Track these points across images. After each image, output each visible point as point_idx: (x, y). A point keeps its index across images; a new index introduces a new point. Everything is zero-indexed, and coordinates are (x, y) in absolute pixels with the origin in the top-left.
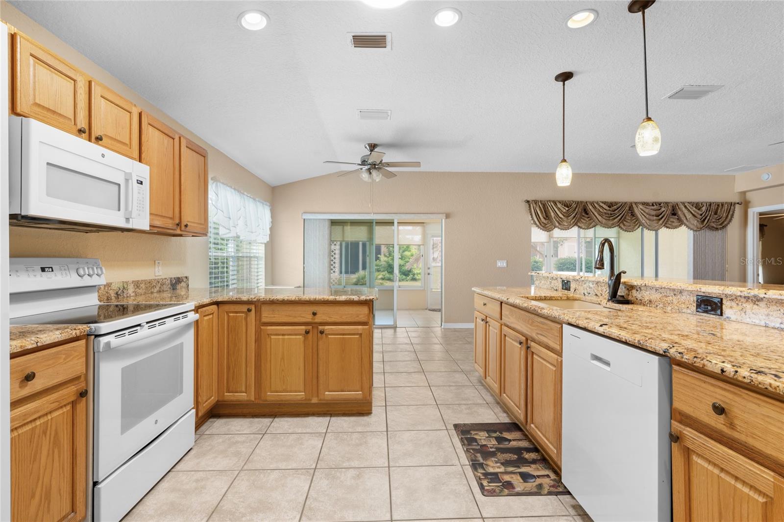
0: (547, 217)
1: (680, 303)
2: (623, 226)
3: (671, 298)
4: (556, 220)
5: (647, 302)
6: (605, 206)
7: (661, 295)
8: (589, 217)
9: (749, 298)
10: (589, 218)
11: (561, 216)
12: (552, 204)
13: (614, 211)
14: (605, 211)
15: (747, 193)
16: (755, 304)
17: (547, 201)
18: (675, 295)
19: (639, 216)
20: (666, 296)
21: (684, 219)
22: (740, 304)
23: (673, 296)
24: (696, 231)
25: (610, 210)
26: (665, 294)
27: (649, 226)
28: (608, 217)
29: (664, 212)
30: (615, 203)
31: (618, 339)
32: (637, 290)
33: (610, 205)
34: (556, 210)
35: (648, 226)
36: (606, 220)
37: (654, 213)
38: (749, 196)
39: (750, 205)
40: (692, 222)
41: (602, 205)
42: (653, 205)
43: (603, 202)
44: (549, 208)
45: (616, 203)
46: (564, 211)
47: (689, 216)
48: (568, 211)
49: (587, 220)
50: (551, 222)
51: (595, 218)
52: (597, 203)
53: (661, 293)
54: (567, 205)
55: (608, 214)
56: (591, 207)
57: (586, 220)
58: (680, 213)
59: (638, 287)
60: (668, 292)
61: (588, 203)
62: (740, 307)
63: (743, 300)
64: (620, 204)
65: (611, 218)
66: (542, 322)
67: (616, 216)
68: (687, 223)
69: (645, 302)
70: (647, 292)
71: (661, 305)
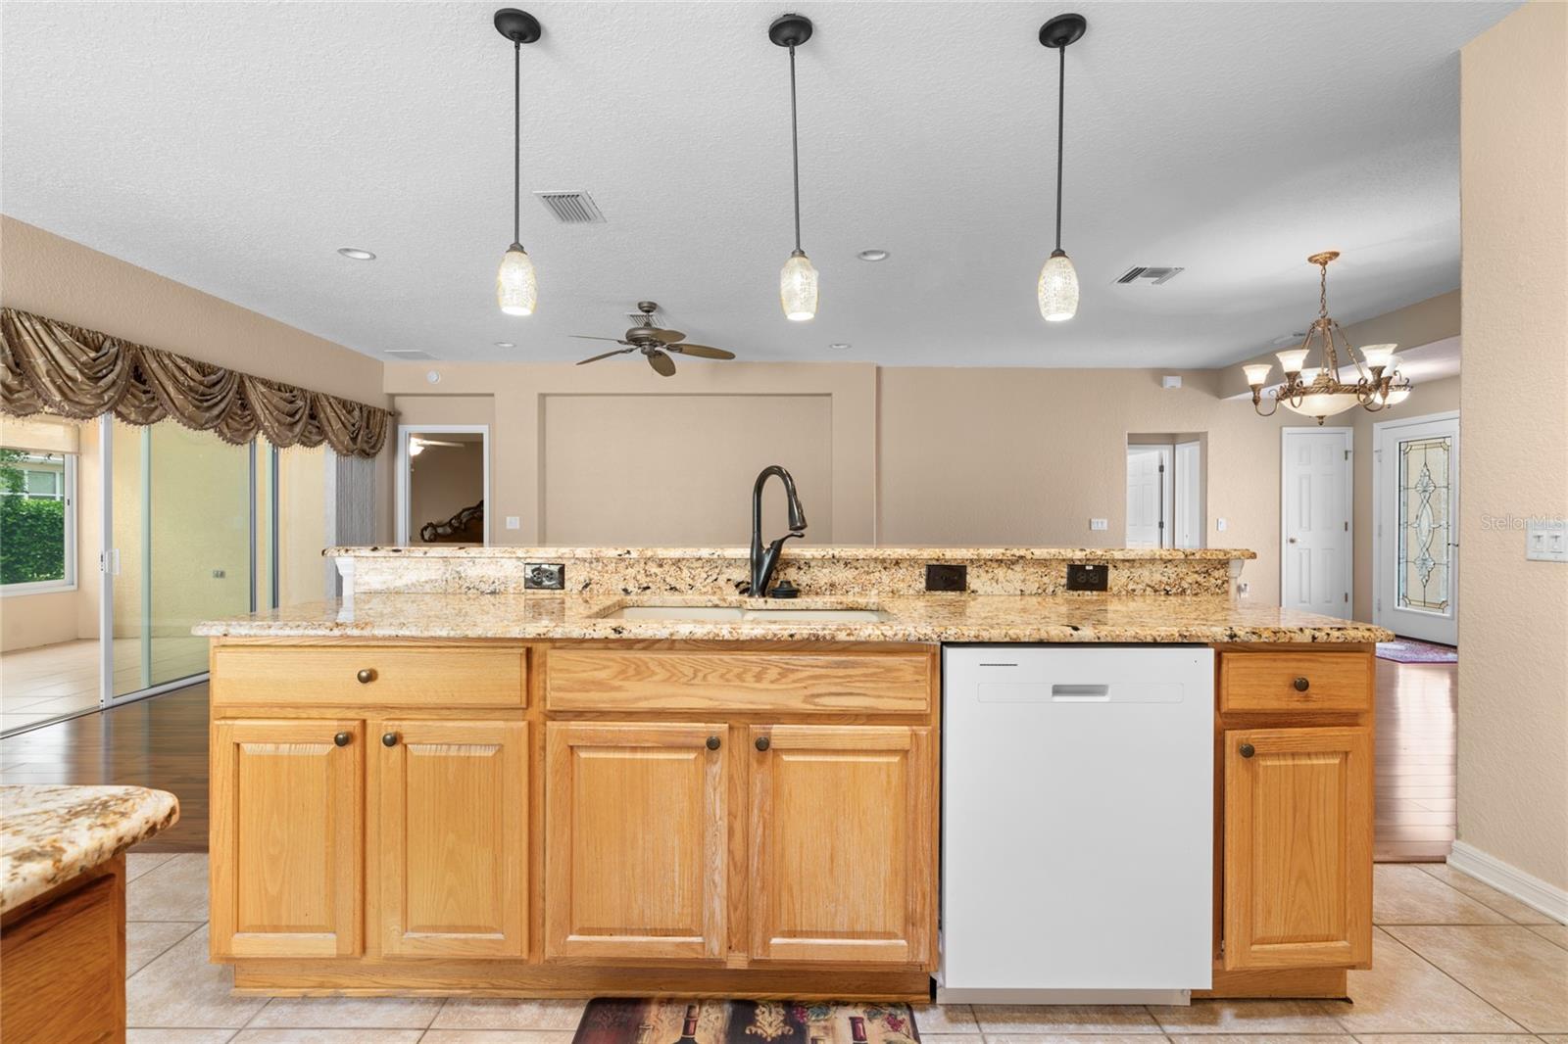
0: (17, 365)
1: (895, 581)
2: (226, 430)
3: (877, 574)
4: (53, 382)
5: (823, 588)
6: (190, 371)
7: (857, 572)
8: (148, 392)
9: (1001, 561)
10: (150, 395)
11: (69, 369)
12: (38, 327)
13: (209, 387)
14: (192, 384)
15: (397, 398)
16: (1009, 568)
17: (18, 313)
18: (885, 568)
19: (259, 412)
20: (868, 573)
21: (328, 428)
22: (990, 570)
23: (883, 570)
24: (345, 455)
25: (201, 383)
26: (866, 569)
27: (277, 435)
28: (197, 400)
29: (302, 410)
30: (209, 367)
31: (1136, 641)
32: (799, 568)
33: (202, 369)
34: (55, 349)
35: (274, 436)
36: (194, 406)
37: (284, 405)
38: (401, 404)
39: (401, 419)
40: (341, 438)
41: (179, 362)
42: (280, 390)
43: (182, 358)
44: (27, 338)
45: (214, 370)
46: (84, 358)
47: (337, 425)
48: (95, 360)
49: (144, 398)
50: (32, 386)
51: (165, 396)
52: (169, 356)
53: (857, 569)
54: (87, 339)
55: (196, 392)
56: (154, 365)
57: (140, 401)
58: (322, 415)
59: (803, 562)
60: (872, 565)
61: (145, 351)
62: (990, 575)
63: (995, 565)
64: (221, 373)
65: (205, 404)
66: (836, 663)
67: (216, 400)
68: (333, 438)
69: (820, 588)
70: (824, 570)
71: (856, 589)
